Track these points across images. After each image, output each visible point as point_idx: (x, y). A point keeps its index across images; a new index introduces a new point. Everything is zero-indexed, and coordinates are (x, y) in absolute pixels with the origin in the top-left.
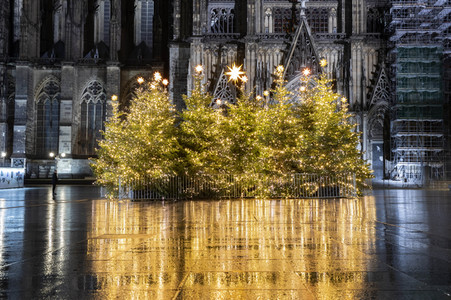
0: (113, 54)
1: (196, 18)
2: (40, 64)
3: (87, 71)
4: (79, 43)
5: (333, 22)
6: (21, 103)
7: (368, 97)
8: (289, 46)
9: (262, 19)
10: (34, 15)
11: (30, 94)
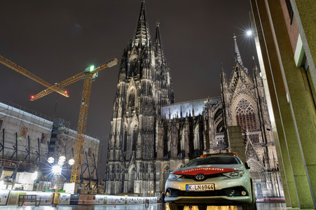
0: (186, 155)
1: (211, 142)
2: (164, 160)
3: (178, 161)
4: (175, 152)
5: (260, 138)
6: (158, 174)
10: (161, 144)
11: (160, 170)
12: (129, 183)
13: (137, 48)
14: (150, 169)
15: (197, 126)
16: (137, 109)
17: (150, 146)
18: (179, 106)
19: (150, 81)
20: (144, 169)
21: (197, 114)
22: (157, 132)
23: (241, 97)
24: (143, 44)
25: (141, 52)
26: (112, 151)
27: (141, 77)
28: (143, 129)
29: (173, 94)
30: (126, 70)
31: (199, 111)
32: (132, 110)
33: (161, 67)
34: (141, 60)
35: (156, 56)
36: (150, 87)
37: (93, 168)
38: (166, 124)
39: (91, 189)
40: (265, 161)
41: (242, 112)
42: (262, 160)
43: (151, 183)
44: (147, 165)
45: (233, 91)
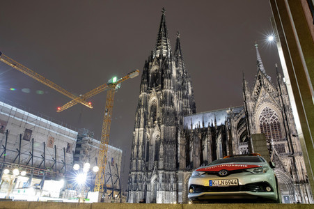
2: (186, 170)
4: (198, 162)
5: (287, 148)
6: (180, 184)
10: (184, 155)
11: (183, 181)
12: (152, 194)
13: (158, 59)
14: (172, 179)
15: (220, 136)
16: (159, 119)
17: (172, 156)
18: (201, 116)
19: (171, 91)
20: (166, 180)
21: (219, 124)
22: (179, 142)
23: (265, 105)
24: (164, 55)
25: (162, 63)
26: (134, 161)
27: (162, 88)
28: (165, 140)
29: (195, 104)
30: (148, 81)
31: (221, 121)
32: (154, 120)
33: (183, 78)
34: (162, 71)
35: (176, 67)
36: (172, 98)
37: (116, 178)
38: (187, 134)
39: (114, 198)
40: (293, 173)
41: (266, 121)
42: (289, 171)
43: (174, 194)
44: (170, 175)
45: (256, 100)
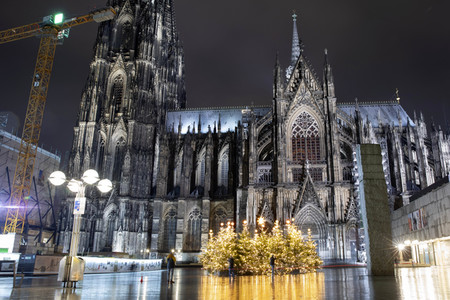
0: (206, 193)
1: (251, 175)
2: (167, 199)
3: (192, 202)
4: (187, 187)
5: (324, 175)
6: (156, 221)
7: (346, 215)
8: (301, 189)
9: (286, 174)
10: (165, 173)
11: (161, 216)
12: (104, 236)
13: (133, 4)
14: (142, 213)
15: (226, 148)
16: (125, 110)
17: (144, 175)
18: (197, 114)
19: (153, 66)
20: (132, 213)
21: (224, 129)
22: (157, 152)
23: (303, 109)
25: (140, 11)
27: (136, 56)
28: (134, 146)
30: (110, 39)
31: (230, 125)
32: (117, 112)
33: (170, 46)
34: (139, 26)
35: (163, 24)
36: (152, 76)
37: (48, 207)
38: (173, 142)
40: (329, 209)
41: (302, 132)
42: (324, 206)
43: (143, 236)
44: (138, 206)
45: (290, 98)
